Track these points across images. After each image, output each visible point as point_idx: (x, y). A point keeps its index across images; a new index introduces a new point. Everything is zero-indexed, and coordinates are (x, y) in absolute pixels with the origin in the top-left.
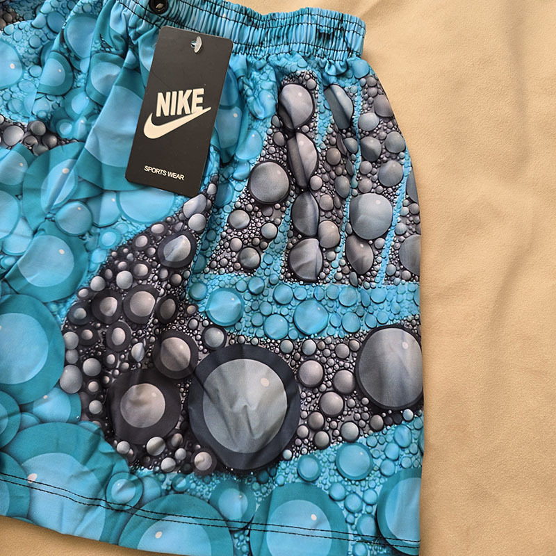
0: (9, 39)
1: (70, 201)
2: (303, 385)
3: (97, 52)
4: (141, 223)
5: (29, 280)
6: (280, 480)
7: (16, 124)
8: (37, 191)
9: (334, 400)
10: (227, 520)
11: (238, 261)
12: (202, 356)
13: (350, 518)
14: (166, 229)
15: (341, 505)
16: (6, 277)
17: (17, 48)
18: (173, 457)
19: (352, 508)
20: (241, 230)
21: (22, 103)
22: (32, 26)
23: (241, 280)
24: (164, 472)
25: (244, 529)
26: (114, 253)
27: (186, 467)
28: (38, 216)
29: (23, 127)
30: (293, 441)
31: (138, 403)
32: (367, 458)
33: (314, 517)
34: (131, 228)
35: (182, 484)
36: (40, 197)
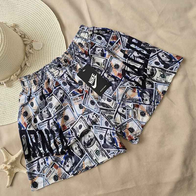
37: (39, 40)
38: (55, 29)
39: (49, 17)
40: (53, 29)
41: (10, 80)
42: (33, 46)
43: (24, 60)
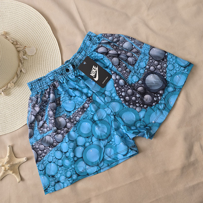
0: (64, 101)
1: (104, 99)
2: (154, 71)
3: (77, 83)
4: (113, 88)
5: (117, 111)
6: (169, 80)
7: (84, 105)
8: (100, 104)
9: (159, 66)
10: (173, 91)
11: (128, 73)
12: (143, 85)
13: (180, 71)
14: (116, 84)
15: (177, 72)
16: (115, 115)
17: (67, 99)
18: (159, 97)
19: (178, 70)
20: (122, 70)
21: (80, 102)
22: (64, 94)
23: (131, 74)
24: (161, 99)
25: (175, 89)
26: (118, 94)
27: (161, 95)
28: (105, 106)
29: (85, 103)
30: (163, 76)
31: (147, 100)
32: (171, 64)
33: (178, 77)
34: (113, 90)
35: (164, 97)
36: (101, 104)
37: (31, 46)
38: (46, 33)
39: (39, 21)
40: (44, 33)
41: (8, 88)
42: (26, 52)
43: (19, 66)
